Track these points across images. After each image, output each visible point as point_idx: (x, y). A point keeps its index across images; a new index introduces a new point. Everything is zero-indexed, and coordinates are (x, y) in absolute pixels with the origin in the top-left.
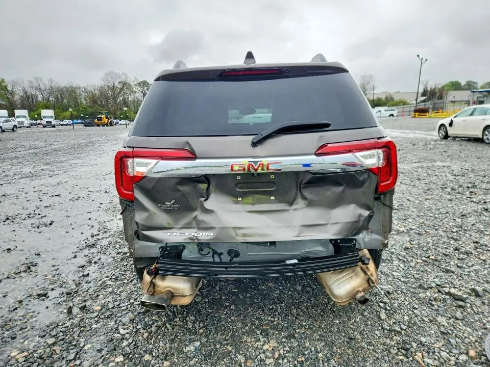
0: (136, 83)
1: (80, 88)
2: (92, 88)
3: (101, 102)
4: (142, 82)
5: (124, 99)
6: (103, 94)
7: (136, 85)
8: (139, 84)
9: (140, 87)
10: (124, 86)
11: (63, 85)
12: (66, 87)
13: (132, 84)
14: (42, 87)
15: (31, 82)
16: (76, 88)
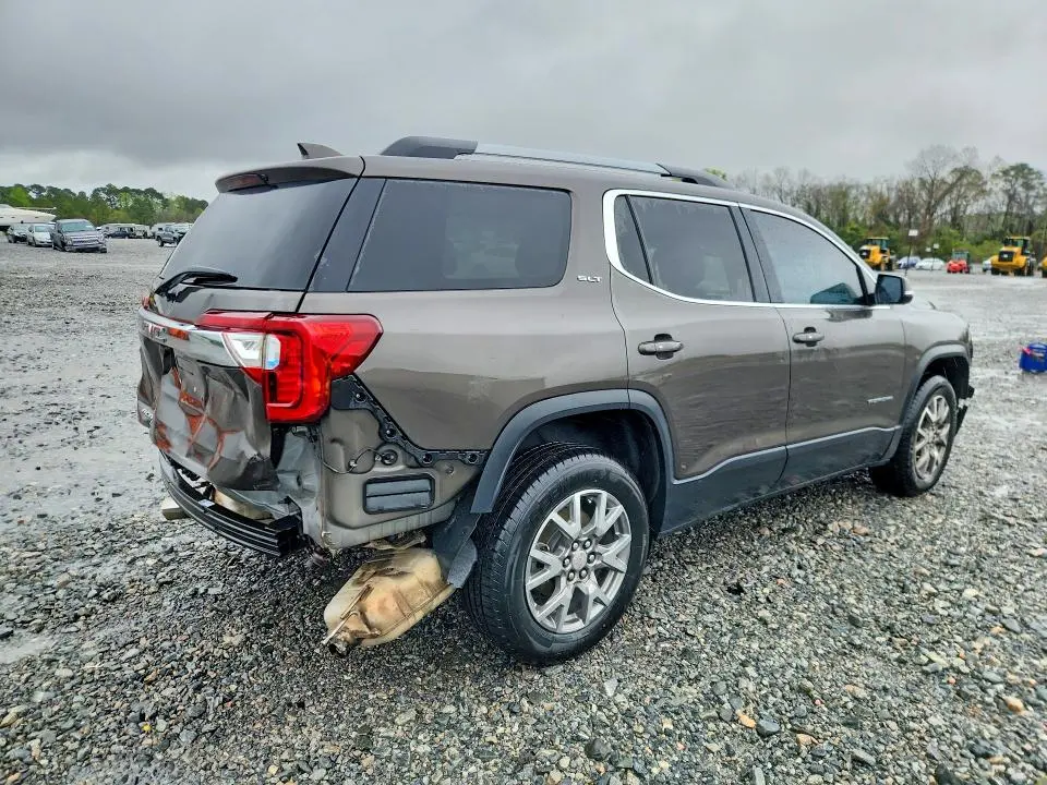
0: (996, 170)
1: (857, 187)
2: (885, 186)
3: (897, 217)
4: (1013, 168)
5: (955, 211)
6: (905, 198)
7: (995, 176)
8: (1006, 173)
9: (1006, 180)
10: (959, 179)
11: (826, 182)
12: (830, 187)
13: (986, 174)
14: (786, 188)
15: (767, 178)
16: (849, 187)
